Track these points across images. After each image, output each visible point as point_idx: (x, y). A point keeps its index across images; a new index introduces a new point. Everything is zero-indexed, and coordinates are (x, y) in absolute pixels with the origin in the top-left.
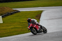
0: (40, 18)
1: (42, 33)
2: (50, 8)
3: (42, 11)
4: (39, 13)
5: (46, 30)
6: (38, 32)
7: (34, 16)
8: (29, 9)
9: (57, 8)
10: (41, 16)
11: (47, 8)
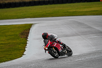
0: (28, 36)
1: (66, 56)
2: (44, 20)
3: (31, 25)
4: (27, 28)
5: (71, 51)
6: (60, 54)
7: (18, 33)
8: (9, 22)
9: (56, 20)
10: (29, 32)
11: (39, 20)
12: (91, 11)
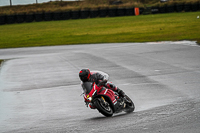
5: (131, 104)
12: (117, 34)
